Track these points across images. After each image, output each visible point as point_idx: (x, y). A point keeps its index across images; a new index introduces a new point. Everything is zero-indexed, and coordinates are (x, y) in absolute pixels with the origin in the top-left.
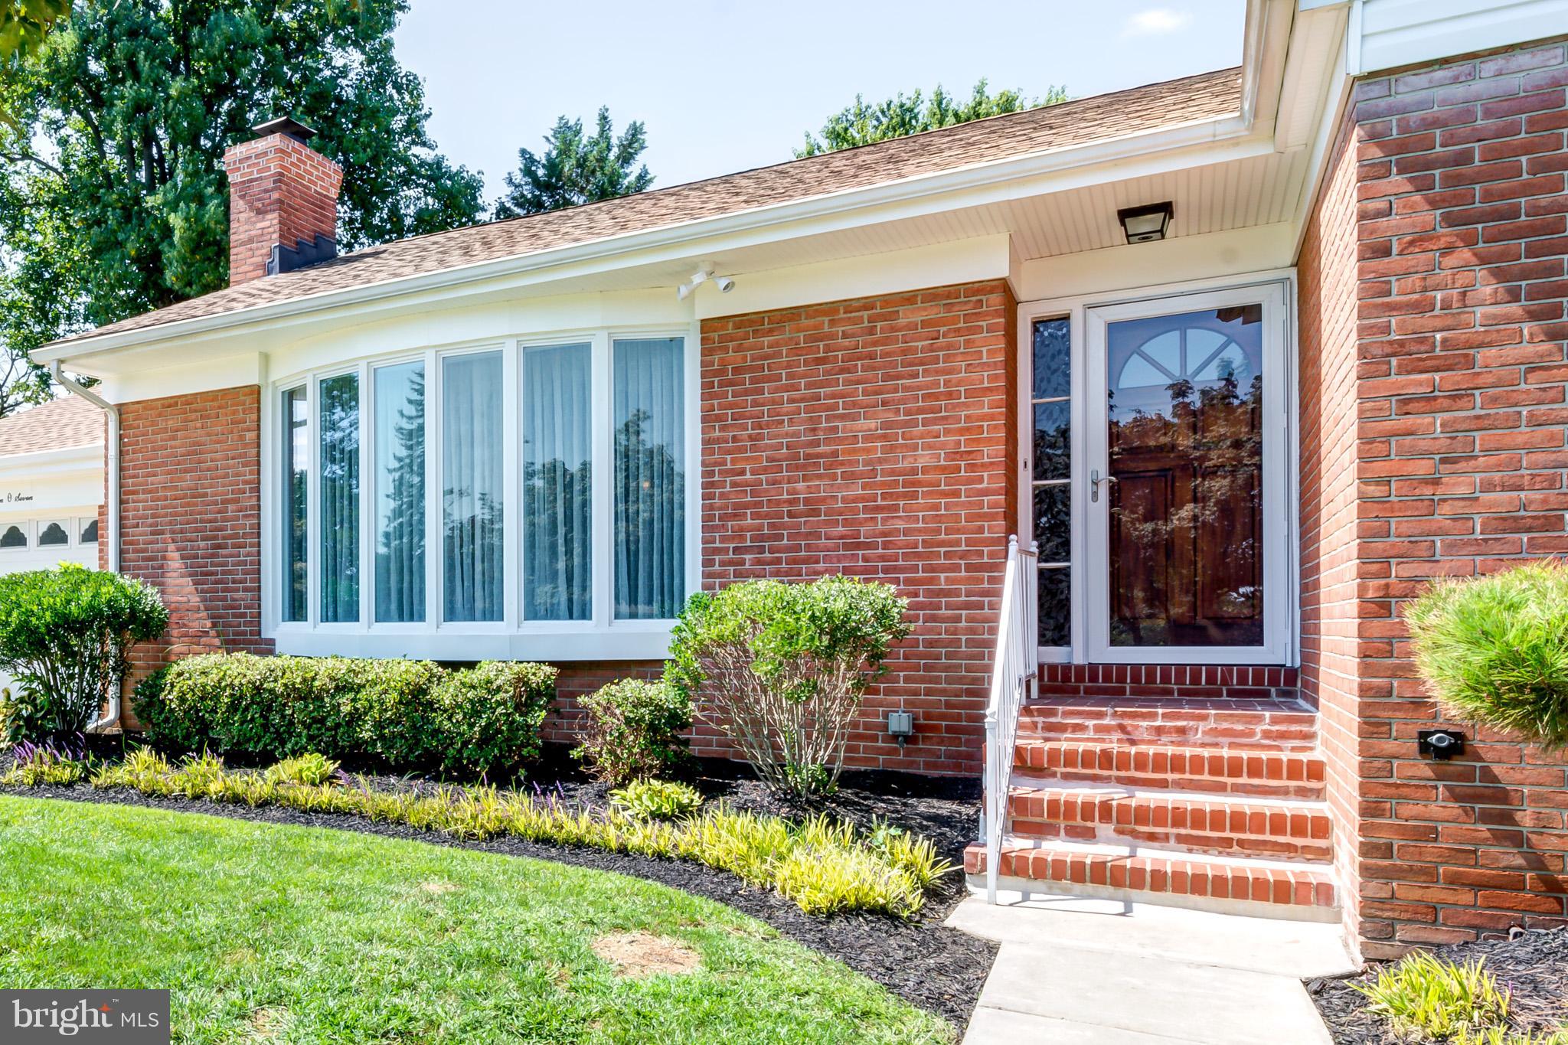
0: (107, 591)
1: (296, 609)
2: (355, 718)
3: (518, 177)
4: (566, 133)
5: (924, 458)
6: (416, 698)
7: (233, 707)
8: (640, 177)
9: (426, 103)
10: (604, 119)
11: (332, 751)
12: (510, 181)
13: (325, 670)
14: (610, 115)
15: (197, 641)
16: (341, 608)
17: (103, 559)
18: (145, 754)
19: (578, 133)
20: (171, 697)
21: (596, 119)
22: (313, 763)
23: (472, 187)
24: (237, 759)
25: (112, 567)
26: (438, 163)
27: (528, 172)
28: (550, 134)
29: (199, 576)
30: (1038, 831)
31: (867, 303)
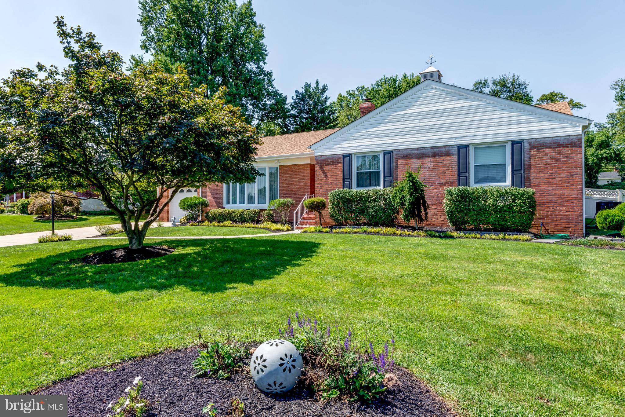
0: (201, 200)
1: (228, 203)
2: (235, 216)
3: (295, 97)
4: (307, 86)
5: (302, 184)
6: (242, 213)
7: (219, 215)
8: (326, 98)
9: (273, 77)
10: (317, 83)
11: (232, 221)
12: (293, 98)
13: (231, 210)
14: (319, 81)
15: (214, 207)
16: (234, 202)
17: (198, 195)
18: (207, 222)
19: (310, 86)
20: (210, 214)
21: (315, 82)
22: (229, 222)
23: (285, 99)
24: (219, 222)
25: (200, 196)
26: (276, 91)
27: (297, 96)
28: (303, 86)
29: (214, 198)
30: (302, 225)
31: (296, 165)
